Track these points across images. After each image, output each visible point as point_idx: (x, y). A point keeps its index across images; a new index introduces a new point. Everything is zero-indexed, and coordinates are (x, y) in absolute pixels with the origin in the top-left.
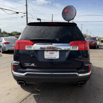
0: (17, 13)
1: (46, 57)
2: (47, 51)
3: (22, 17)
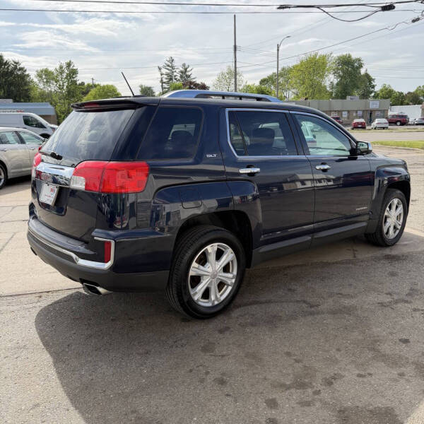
2: (48, 184)
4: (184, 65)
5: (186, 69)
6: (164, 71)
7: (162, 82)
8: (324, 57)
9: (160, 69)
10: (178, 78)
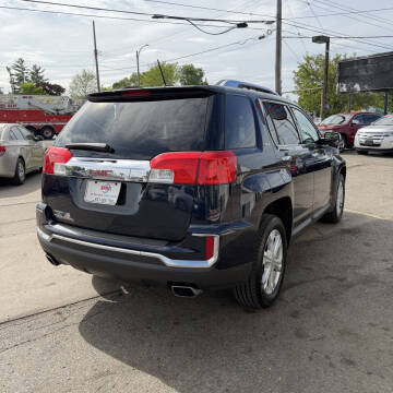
0: (243, 25)
1: (89, 198)
2: (97, 181)
3: (260, 38)
4: (35, 67)
5: (37, 71)
6: (13, 72)
7: (12, 82)
8: (170, 66)
9: (9, 70)
10: (30, 78)
